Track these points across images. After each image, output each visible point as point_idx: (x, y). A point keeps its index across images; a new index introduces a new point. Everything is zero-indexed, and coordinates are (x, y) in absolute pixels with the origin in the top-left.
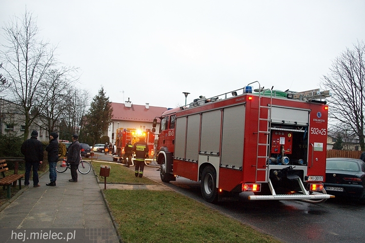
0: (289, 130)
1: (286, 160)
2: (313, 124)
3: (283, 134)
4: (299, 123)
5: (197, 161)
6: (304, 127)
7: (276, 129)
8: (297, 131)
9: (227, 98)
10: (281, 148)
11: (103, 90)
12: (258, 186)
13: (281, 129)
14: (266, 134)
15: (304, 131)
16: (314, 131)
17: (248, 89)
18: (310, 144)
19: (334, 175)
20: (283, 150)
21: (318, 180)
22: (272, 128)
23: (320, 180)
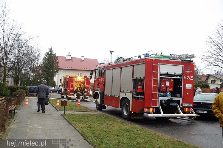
0: (171, 77)
1: (169, 94)
2: (185, 73)
3: (168, 80)
4: (177, 73)
5: (119, 96)
6: (180, 75)
7: (164, 77)
8: (176, 78)
9: (136, 59)
10: (167, 88)
11: (52, 48)
12: (153, 109)
13: (166, 77)
14: (157, 80)
15: (180, 78)
16: (186, 78)
17: (147, 55)
18: (184, 85)
19: (202, 103)
20: (168, 89)
21: (189, 106)
22: (161, 77)
23: (190, 106)
